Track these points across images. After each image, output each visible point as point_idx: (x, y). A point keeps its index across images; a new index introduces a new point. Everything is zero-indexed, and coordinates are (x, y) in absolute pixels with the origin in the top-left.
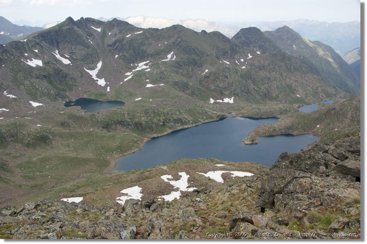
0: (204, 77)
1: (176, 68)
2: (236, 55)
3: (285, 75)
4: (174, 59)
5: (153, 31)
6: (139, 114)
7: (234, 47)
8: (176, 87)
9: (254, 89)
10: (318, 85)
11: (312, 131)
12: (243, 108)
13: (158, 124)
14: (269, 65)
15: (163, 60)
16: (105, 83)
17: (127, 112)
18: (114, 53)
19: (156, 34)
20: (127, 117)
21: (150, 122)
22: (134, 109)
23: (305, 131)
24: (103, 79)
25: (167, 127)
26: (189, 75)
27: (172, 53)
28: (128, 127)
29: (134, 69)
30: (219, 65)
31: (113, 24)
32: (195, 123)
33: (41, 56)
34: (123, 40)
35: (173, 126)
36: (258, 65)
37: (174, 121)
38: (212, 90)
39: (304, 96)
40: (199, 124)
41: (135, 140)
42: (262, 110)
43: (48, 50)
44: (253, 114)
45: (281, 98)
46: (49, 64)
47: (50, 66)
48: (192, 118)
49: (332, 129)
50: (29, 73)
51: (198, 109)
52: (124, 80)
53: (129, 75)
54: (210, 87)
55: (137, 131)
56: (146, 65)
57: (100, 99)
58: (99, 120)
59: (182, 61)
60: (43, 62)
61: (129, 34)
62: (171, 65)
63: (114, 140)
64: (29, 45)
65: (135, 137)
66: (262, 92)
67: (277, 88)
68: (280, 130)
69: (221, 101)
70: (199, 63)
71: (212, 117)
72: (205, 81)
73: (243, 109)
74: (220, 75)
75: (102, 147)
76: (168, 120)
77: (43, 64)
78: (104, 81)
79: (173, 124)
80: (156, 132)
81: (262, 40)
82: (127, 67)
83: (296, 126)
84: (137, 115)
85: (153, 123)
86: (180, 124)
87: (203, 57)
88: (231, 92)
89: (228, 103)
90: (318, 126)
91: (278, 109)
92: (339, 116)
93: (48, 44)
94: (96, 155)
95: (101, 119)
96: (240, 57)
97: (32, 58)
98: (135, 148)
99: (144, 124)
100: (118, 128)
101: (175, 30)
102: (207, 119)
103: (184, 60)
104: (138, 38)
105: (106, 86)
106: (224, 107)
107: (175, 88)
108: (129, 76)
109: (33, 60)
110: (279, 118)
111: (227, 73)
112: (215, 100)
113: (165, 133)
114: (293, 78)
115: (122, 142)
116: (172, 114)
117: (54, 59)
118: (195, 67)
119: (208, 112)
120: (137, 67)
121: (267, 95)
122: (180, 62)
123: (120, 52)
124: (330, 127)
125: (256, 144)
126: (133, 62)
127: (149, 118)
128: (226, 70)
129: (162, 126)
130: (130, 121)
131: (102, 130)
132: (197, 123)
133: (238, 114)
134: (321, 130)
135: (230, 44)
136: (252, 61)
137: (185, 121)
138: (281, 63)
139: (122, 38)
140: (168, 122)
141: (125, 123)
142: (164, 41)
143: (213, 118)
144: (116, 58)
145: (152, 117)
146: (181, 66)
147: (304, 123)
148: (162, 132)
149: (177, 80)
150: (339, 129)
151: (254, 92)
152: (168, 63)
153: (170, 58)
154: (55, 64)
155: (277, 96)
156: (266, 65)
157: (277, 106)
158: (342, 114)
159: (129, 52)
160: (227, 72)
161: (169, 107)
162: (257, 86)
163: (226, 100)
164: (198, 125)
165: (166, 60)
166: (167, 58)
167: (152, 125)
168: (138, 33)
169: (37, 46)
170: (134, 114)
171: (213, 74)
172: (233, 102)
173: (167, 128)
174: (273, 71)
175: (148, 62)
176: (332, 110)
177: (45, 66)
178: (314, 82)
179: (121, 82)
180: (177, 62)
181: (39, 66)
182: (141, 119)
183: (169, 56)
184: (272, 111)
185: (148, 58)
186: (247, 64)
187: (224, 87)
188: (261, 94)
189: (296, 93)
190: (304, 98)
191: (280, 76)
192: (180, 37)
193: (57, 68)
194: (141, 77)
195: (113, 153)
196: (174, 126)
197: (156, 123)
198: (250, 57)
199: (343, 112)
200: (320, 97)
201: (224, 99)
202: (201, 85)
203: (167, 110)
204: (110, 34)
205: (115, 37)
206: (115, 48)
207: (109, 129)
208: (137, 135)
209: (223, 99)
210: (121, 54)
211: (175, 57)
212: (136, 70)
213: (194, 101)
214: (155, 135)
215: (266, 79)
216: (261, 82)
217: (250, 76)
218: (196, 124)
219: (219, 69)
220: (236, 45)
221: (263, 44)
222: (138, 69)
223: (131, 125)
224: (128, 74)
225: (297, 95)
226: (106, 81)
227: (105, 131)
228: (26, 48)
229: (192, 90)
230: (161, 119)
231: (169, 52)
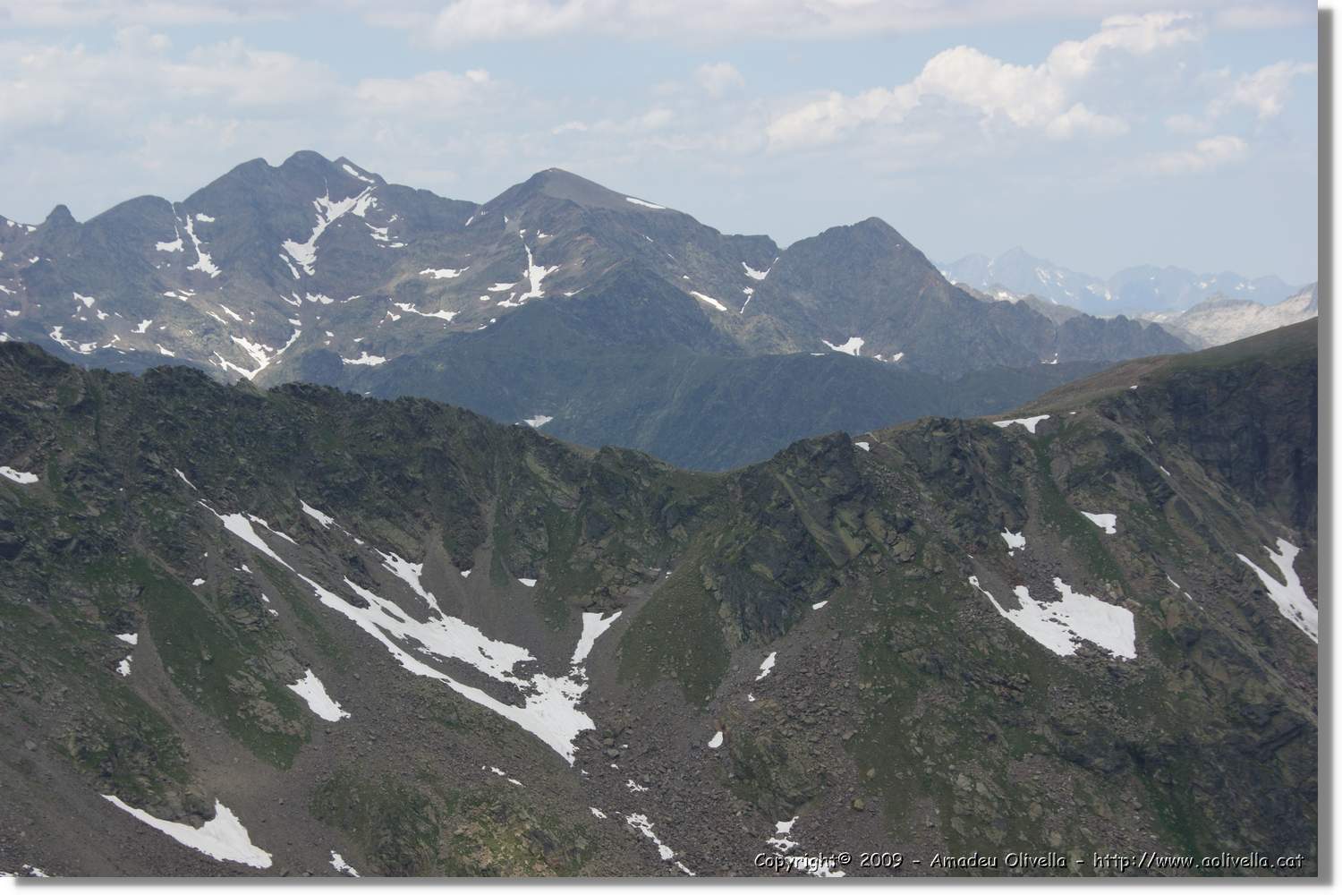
33: (1138, 575)
43: (1203, 529)
46: (1197, 656)
47: (1201, 676)
50: (1010, 699)
60: (1141, 626)
64: (1055, 464)
77: (1137, 644)
93: (1215, 474)
97: (1058, 581)
109: (1058, 597)
117: (1250, 612)
154: (1247, 662)
169: (1123, 483)
177: (1155, 661)
181: (1105, 653)
193: (1259, 700)
228: (1021, 485)
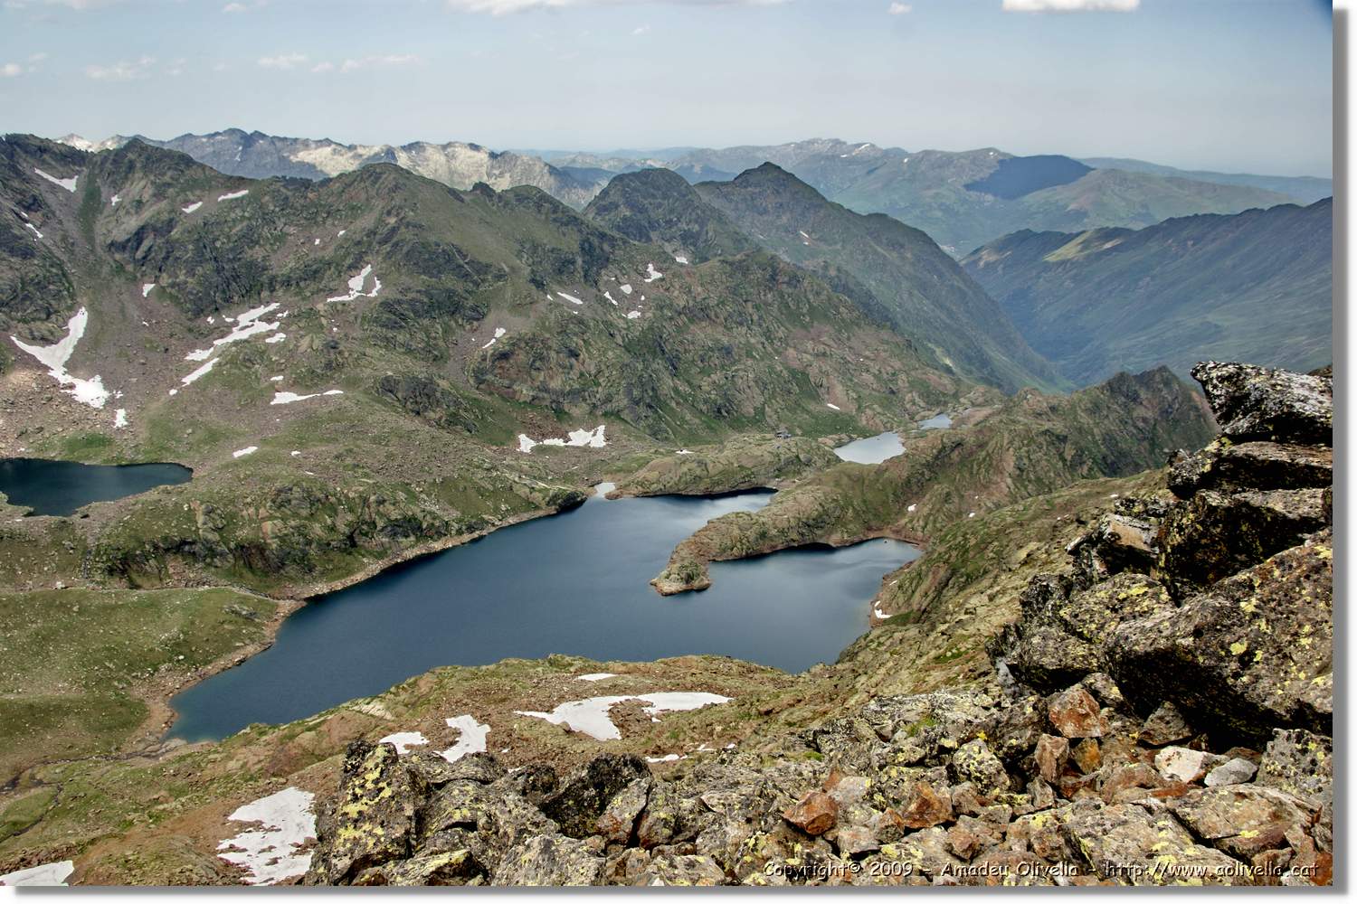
0: (492, 355)
1: (382, 326)
2: (603, 272)
3: (780, 334)
4: (374, 294)
5: (290, 188)
6: (252, 510)
7: (596, 241)
8: (389, 398)
9: (676, 390)
10: (897, 365)
11: (894, 528)
12: (643, 463)
13: (329, 544)
14: (723, 303)
15: (333, 300)
16: (106, 394)
17: (203, 506)
18: (139, 275)
19: (302, 201)
20: (205, 524)
21: (296, 538)
22: (231, 490)
23: (870, 529)
24: (98, 378)
25: (363, 552)
26: (436, 353)
27: (368, 269)
28: (209, 565)
29: (222, 337)
30: (545, 311)
31: (126, 160)
32: (471, 529)
34: (170, 224)
35: (388, 546)
36: (682, 304)
37: (389, 528)
38: (525, 402)
39: (852, 408)
40: (484, 533)
41: (244, 613)
42: (710, 466)
44: (679, 481)
45: (775, 417)
48: (456, 514)
49: (959, 514)
51: (479, 476)
52: (184, 380)
53: (204, 361)
54: (515, 392)
55: (250, 576)
56: (268, 318)
57: (87, 457)
58: (91, 542)
59: (404, 298)
61: (194, 203)
62: (364, 318)
63: (159, 617)
65: (243, 600)
66: (706, 402)
67: (756, 382)
68: (782, 532)
69: (559, 442)
70: (470, 303)
71: (530, 505)
72: (496, 371)
73: (641, 466)
74: (550, 348)
75: (109, 649)
76: (365, 527)
78: (101, 385)
79: (385, 540)
80: (322, 573)
81: (694, 214)
82: (190, 330)
83: (837, 514)
84: (245, 513)
85: (309, 543)
86: (412, 538)
87: (483, 281)
88: (595, 406)
89: (586, 449)
90: (911, 508)
91: (768, 458)
92: (975, 466)
94: (86, 686)
95: (99, 539)
96: (617, 279)
98: (247, 641)
99: (274, 546)
100: (171, 571)
101: (374, 183)
102: (514, 511)
103: (410, 296)
104: (233, 215)
105: (111, 404)
106: (574, 465)
107: (385, 404)
108: (202, 363)
110: (776, 491)
111: (575, 339)
112: (538, 441)
113: (360, 577)
114: (810, 345)
115: (193, 623)
116: (381, 502)
118: (457, 322)
119: (516, 487)
120: (234, 329)
121: (723, 411)
122: (399, 302)
123: (160, 270)
124: (951, 506)
125: (701, 590)
126: (217, 309)
127: (293, 523)
128: (571, 326)
129: (345, 550)
130: (218, 538)
131: (103, 583)
132: (477, 529)
133: (626, 486)
134: (921, 523)
135: (580, 231)
136: (662, 290)
137: (433, 524)
138: (765, 295)
139: (165, 216)
140: (366, 535)
141: (197, 548)
142: (333, 224)
143: (537, 508)
144: (145, 294)
145: (306, 518)
146: (403, 317)
147: (864, 501)
148: (350, 573)
149: (390, 373)
150: (982, 512)
151: (678, 403)
152: (354, 310)
153: (360, 289)
155: (760, 411)
156: (713, 302)
157: (763, 447)
158: (984, 459)
159: (199, 270)
160: (576, 334)
161: (366, 475)
162: (688, 382)
163: (579, 438)
164: (481, 538)
165: (345, 298)
166: (347, 291)
167: (307, 548)
168: (230, 196)
170: (234, 510)
171: (523, 345)
172: (605, 444)
173: (364, 556)
174: (736, 323)
175: (274, 306)
176: (953, 450)
178: (883, 354)
179: (172, 387)
180: (387, 305)
182: (260, 528)
183: (356, 283)
184: (749, 466)
185: (272, 291)
186: (644, 304)
187: (568, 388)
188: (704, 408)
189: (826, 396)
190: (854, 413)
191: (763, 340)
192: (394, 212)
194: (248, 364)
195: (156, 670)
196: (391, 548)
197: (320, 539)
198: (656, 275)
199: (988, 454)
200: (908, 406)
201: (571, 434)
202: (481, 386)
203: (361, 489)
204: (115, 199)
205: (137, 213)
206: (139, 254)
207: (134, 576)
208: (248, 593)
209: (567, 432)
210: (165, 280)
211: (378, 285)
212: (230, 339)
213: (461, 447)
214: (322, 588)
215: (717, 354)
216: (701, 365)
217: (660, 345)
218: (476, 535)
219: (544, 323)
220: (603, 236)
221: (696, 228)
222: (237, 335)
223: (222, 554)
224: (198, 355)
225: (830, 405)
226: (108, 384)
227: (117, 586)
229: (448, 406)
230: (338, 524)
231: (355, 267)
